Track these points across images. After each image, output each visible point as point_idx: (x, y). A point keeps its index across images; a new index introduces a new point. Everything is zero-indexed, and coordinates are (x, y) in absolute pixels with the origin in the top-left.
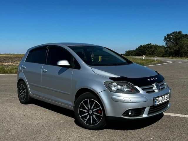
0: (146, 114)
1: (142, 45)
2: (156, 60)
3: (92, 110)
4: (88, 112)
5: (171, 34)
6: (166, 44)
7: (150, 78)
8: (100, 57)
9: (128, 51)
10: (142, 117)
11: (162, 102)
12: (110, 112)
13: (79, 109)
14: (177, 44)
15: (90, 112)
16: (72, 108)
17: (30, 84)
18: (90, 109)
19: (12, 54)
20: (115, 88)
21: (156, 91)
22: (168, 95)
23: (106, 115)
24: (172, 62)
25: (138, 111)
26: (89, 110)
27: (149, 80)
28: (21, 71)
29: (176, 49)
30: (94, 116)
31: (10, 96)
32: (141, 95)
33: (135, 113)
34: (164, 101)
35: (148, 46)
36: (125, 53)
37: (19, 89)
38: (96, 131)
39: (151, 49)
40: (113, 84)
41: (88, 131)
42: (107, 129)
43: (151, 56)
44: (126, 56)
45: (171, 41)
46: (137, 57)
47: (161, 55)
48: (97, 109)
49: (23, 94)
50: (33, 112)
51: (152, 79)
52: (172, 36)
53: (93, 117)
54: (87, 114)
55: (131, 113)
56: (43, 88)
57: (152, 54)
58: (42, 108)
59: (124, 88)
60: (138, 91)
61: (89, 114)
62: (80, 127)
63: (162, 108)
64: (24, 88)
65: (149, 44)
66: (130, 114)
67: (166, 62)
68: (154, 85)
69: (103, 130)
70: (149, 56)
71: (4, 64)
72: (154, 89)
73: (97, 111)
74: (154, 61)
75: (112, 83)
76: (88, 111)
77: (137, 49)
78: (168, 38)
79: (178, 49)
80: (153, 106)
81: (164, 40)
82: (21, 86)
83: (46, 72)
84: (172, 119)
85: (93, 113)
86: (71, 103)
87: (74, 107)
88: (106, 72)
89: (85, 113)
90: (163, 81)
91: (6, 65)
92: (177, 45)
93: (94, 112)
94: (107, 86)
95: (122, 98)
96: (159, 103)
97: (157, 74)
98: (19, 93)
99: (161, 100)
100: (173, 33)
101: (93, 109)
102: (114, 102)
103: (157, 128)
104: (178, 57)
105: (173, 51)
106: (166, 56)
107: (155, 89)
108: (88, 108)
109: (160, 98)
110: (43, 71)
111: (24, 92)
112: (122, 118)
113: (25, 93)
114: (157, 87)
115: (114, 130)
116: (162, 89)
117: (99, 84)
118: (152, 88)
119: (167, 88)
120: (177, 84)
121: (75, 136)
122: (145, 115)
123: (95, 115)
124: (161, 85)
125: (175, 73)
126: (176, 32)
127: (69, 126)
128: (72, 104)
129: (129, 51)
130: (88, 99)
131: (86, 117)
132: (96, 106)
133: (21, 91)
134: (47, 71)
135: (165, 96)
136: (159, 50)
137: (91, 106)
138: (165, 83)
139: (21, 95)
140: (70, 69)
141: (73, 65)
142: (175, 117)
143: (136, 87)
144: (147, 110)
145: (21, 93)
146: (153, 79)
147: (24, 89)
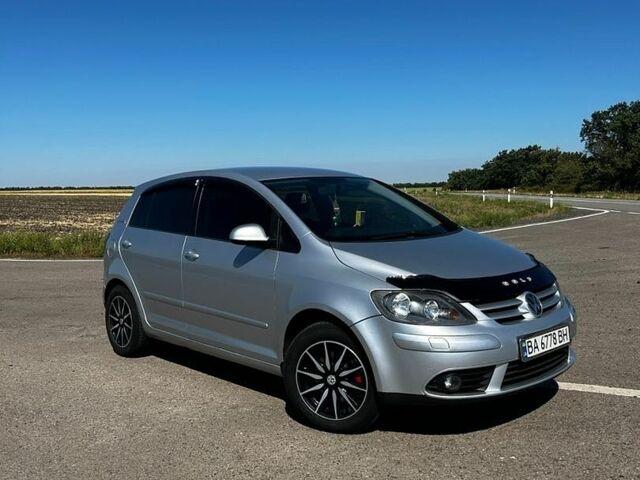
0: (495, 386)
1: (505, 152)
2: (551, 206)
3: (336, 374)
4: (324, 381)
5: (606, 113)
6: (590, 147)
7: (508, 277)
8: (359, 213)
9: (457, 171)
10: (483, 395)
11: (545, 350)
12: (388, 379)
13: (298, 371)
14: (627, 147)
15: (332, 380)
16: (276, 369)
17: (145, 297)
18: (331, 372)
19: (67, 188)
20: (402, 309)
21: (529, 316)
22: (565, 329)
23: (379, 390)
24: (606, 211)
25: (474, 377)
26: (328, 373)
27: (506, 283)
28: (115, 254)
29: (623, 165)
30: (343, 391)
31: (80, 331)
32: (482, 328)
33: (464, 384)
34: (551, 346)
35: (526, 154)
36: (445, 179)
37: (110, 311)
38: (350, 437)
39: (538, 167)
40: (398, 296)
41: (326, 436)
42: (381, 430)
43: (537, 190)
44: (452, 189)
45: (606, 138)
46: (488, 195)
47: (573, 186)
48: (351, 371)
49: (122, 326)
50: (157, 381)
51: (515, 281)
52: (611, 118)
53: (338, 395)
54: (321, 386)
55: (452, 382)
56: (186, 307)
57: (540, 183)
58: (183, 367)
59: (429, 309)
60: (471, 319)
61: (327, 385)
62: (300, 425)
63: (548, 367)
64: (126, 306)
65: (529, 149)
66: (448, 384)
67: (585, 213)
68: (522, 298)
69: (370, 434)
70: (530, 191)
71: (42, 223)
72: (521, 310)
73: (349, 378)
74: (545, 208)
75: (395, 293)
76: (325, 376)
77: (487, 166)
78: (595, 127)
79: (629, 166)
80: (519, 362)
81: (582, 135)
82: (116, 302)
83: (195, 259)
84: (579, 399)
85: (338, 385)
86: (272, 354)
87: (281, 365)
88: (377, 263)
89: (315, 382)
90: (550, 285)
91: (49, 229)
92: (628, 150)
93: (343, 379)
94: (379, 303)
95: (422, 340)
96: (537, 352)
97: (534, 265)
98: (110, 322)
99: (542, 343)
100: (613, 109)
101: (339, 371)
102: (402, 350)
103: (530, 428)
104: (631, 192)
105: (612, 171)
106: (590, 190)
107: (524, 311)
108: (325, 367)
109: (539, 338)
110: (187, 257)
111: (128, 320)
112: (425, 396)
113: (129, 324)
114: (529, 305)
115: (401, 434)
116: (545, 310)
117: (355, 296)
118: (516, 307)
119: (562, 307)
120: (613, 290)
121: (287, 449)
122: (492, 390)
123: (346, 388)
124: (542, 300)
125: (610, 250)
126: (623, 106)
127: (269, 420)
128: (276, 357)
129: (463, 172)
130: (325, 342)
131: (318, 394)
132: (349, 361)
133: (116, 316)
134: (197, 256)
135: (556, 332)
136: (565, 168)
137: (333, 361)
138: (558, 293)
139: (116, 330)
140: (268, 251)
141: (279, 238)
142: (591, 395)
143: (467, 306)
144: (499, 373)
145: (115, 323)
146: (518, 280)
147: (126, 311)
